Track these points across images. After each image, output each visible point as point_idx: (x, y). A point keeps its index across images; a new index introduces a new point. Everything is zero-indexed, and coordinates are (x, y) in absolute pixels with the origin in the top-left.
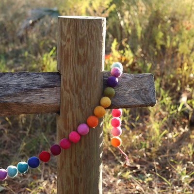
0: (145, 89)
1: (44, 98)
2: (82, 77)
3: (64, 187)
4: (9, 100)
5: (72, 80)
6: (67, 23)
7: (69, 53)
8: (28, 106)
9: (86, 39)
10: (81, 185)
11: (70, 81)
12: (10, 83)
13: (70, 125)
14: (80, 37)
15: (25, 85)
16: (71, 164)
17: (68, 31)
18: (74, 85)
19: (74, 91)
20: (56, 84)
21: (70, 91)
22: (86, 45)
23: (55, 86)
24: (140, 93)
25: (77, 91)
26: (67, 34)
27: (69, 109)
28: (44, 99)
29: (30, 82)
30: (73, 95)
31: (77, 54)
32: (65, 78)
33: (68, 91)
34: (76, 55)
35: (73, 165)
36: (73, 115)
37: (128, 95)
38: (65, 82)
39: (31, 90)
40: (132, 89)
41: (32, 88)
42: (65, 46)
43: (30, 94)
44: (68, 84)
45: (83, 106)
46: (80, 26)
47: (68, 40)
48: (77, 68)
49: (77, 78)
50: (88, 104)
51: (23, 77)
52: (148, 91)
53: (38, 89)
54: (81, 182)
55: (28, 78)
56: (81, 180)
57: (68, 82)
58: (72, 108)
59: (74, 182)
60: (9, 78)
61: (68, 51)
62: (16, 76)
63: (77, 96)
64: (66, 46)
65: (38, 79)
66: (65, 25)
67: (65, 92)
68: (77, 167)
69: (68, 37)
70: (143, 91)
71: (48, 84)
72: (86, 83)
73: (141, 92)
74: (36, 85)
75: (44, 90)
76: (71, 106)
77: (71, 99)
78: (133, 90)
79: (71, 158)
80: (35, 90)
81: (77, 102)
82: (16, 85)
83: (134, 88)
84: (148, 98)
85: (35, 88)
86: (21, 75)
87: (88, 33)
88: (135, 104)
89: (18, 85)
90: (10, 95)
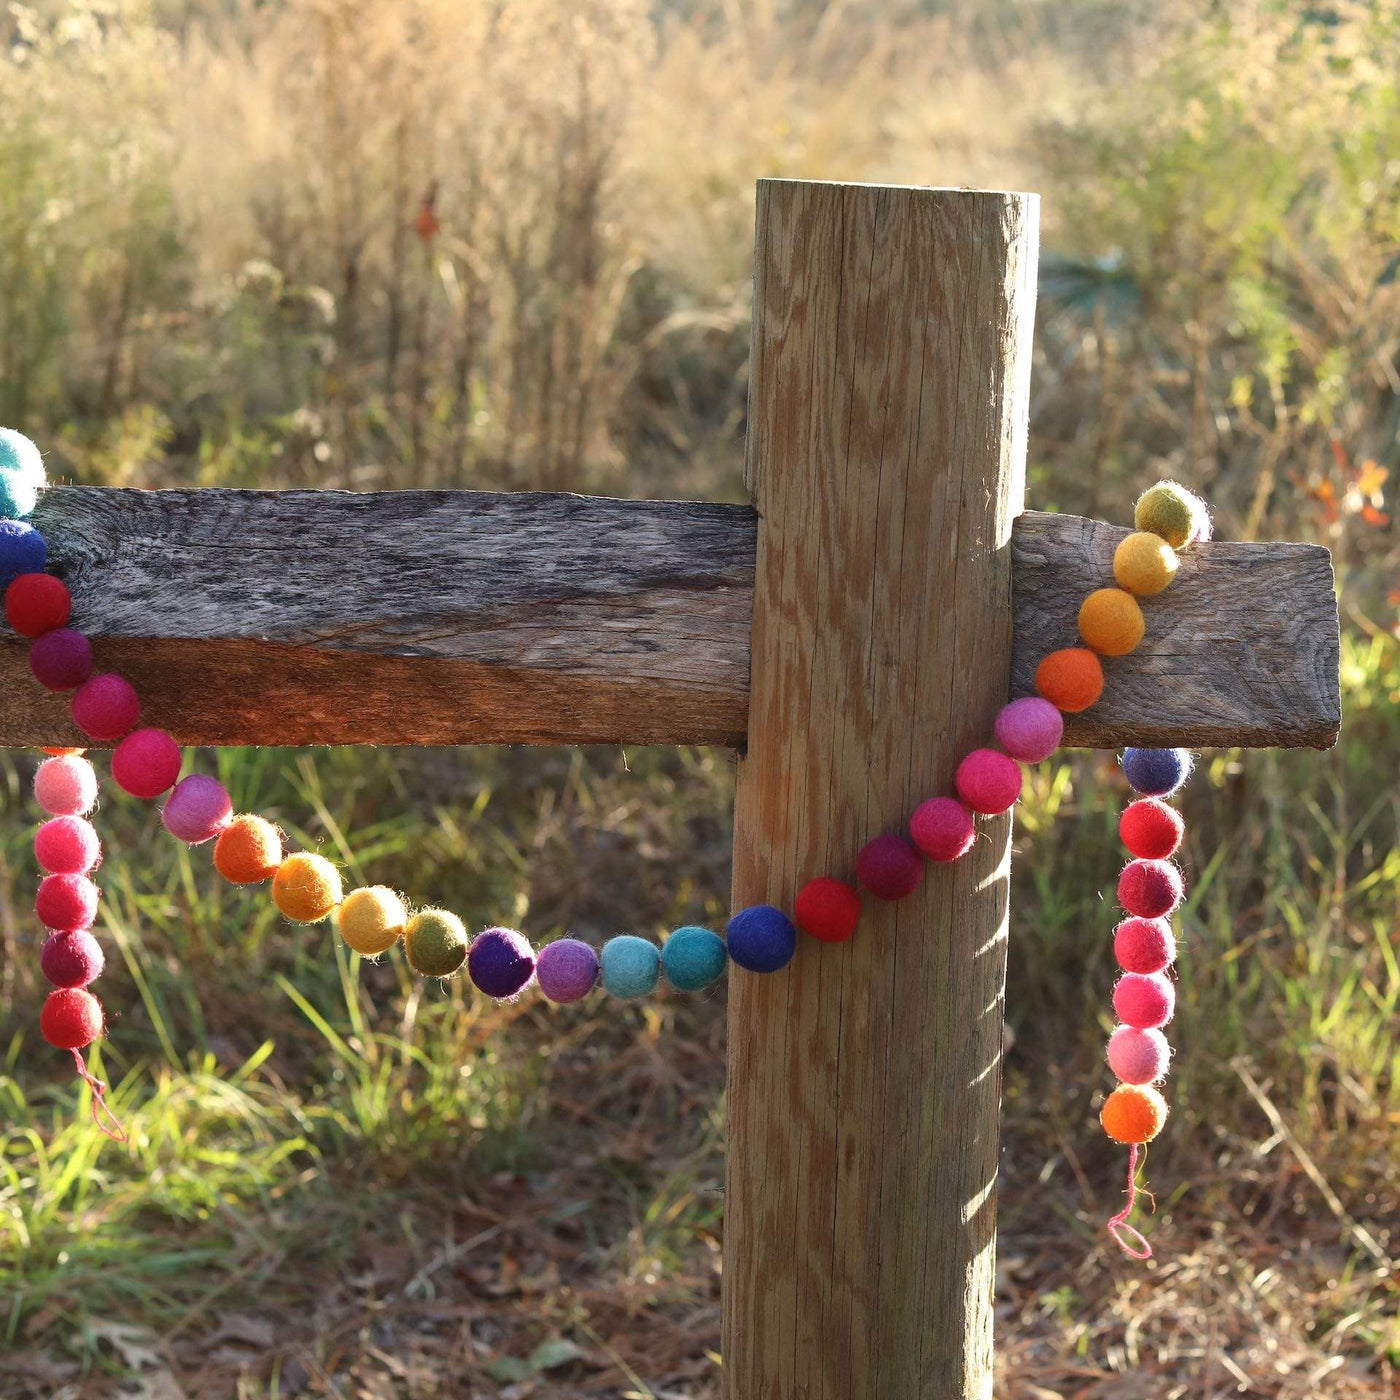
0: (1276, 635)
1: (651, 647)
2: (868, 528)
3: (755, 1191)
4: (449, 645)
5: (813, 544)
6: (797, 209)
7: (803, 386)
8: (562, 690)
9: (895, 306)
10: (852, 1185)
11: (799, 551)
12: (463, 550)
13: (793, 812)
14: (861, 291)
15: (551, 567)
16: (795, 1049)
17: (800, 261)
18: (824, 575)
19: (823, 612)
20: (727, 572)
21: (801, 612)
22: (898, 340)
23: (724, 582)
24: (1243, 658)
25: (837, 610)
26: (793, 273)
27: (794, 717)
28: (652, 656)
29: (583, 552)
30: (817, 632)
31: (841, 390)
32: (776, 535)
33: (790, 612)
34: (840, 402)
35: (804, 1056)
36: (812, 751)
37: (1165, 664)
38: (777, 558)
39: (577, 595)
40: (1192, 629)
41: (589, 585)
42: (780, 345)
43: (573, 615)
44: (790, 567)
45: (871, 702)
46: (862, 228)
47: (800, 312)
48: (840, 477)
49: (842, 536)
50: (902, 694)
51: (543, 522)
52: (1292, 650)
53: (621, 590)
54: (849, 1164)
55: (571, 530)
56: (850, 1152)
57: (791, 554)
58: (805, 713)
59: (807, 1161)
60: (466, 523)
61: (794, 377)
62: (503, 512)
63: (834, 641)
64: (788, 346)
65: (625, 536)
66: (785, 223)
67: (774, 618)
68: (830, 1068)
69: (798, 291)
70: (1264, 643)
71: (679, 567)
72: (894, 567)
73: (1250, 651)
74: (613, 570)
75: (656, 600)
76: (806, 697)
77: (802, 660)
78: (1199, 636)
79: (795, 1011)
80: (603, 596)
81: (838, 674)
82: (500, 562)
83: (1202, 628)
84: (1291, 690)
85: (606, 583)
86: (532, 508)
87: (913, 274)
88: (1208, 722)
89: (511, 565)
90: (455, 619)
